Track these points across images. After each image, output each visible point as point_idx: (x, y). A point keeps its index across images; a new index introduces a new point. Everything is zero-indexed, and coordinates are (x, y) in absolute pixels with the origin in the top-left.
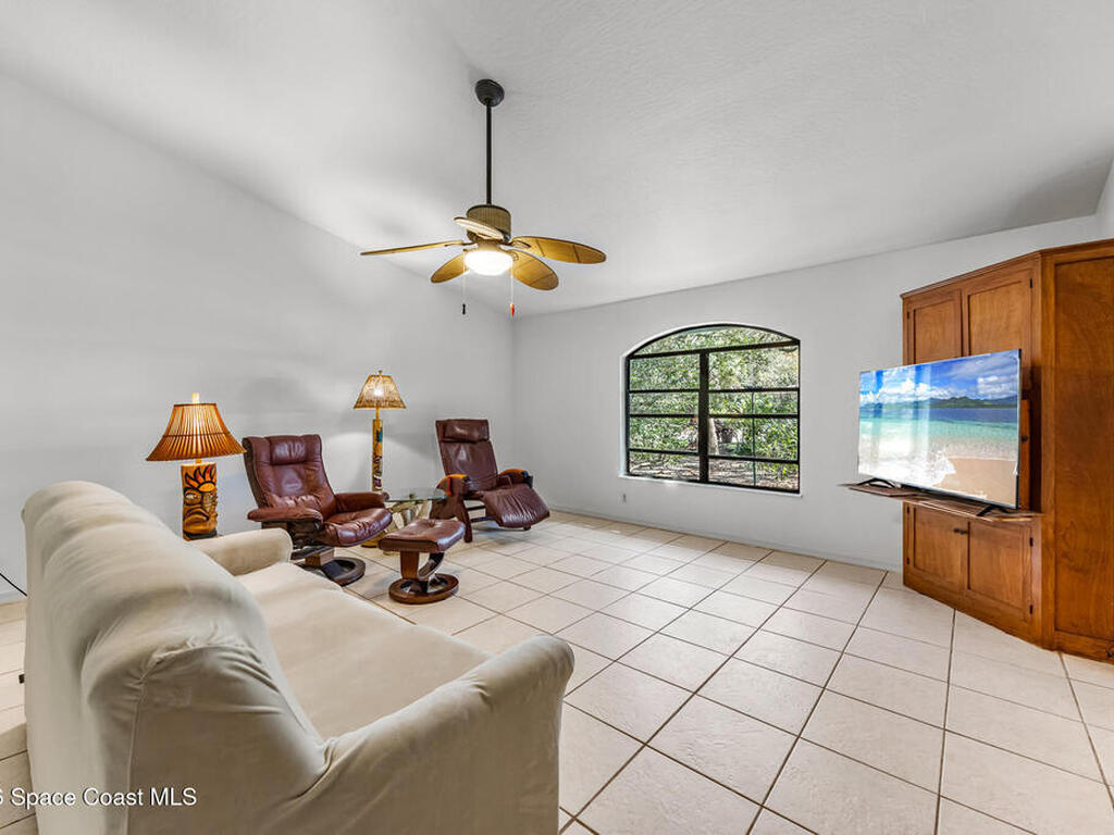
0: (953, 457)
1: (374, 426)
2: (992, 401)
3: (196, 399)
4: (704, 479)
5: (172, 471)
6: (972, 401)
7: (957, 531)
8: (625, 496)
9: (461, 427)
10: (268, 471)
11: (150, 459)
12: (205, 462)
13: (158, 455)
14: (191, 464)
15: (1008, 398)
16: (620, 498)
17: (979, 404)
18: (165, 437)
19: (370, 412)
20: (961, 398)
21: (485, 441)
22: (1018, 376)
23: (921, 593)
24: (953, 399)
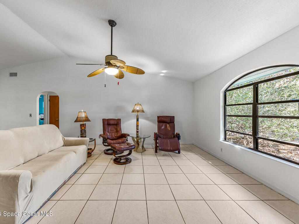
1: (137, 117)
3: (82, 111)
5: (78, 124)
10: (106, 126)
11: (75, 122)
12: (84, 123)
13: (76, 121)
14: (82, 123)
16: (220, 150)
18: (77, 118)
19: (136, 113)
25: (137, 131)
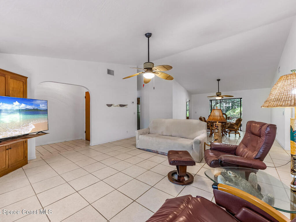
0: (35, 124)
2: (43, 110)
6: (39, 110)
15: (46, 110)
17: (41, 110)
20: (36, 109)
24: (34, 109)
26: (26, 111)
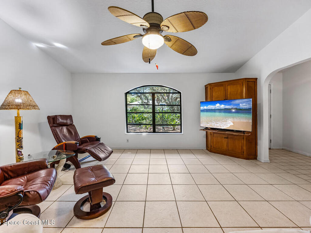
2: (244, 109)
4: (154, 131)
7: (225, 138)
8: (128, 140)
9: (62, 119)
16: (126, 141)
17: (240, 109)
20: (235, 108)
21: (72, 125)
22: (252, 104)
23: (215, 153)
24: (233, 109)
25: (18, 152)
26: (225, 110)
